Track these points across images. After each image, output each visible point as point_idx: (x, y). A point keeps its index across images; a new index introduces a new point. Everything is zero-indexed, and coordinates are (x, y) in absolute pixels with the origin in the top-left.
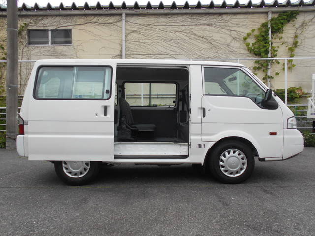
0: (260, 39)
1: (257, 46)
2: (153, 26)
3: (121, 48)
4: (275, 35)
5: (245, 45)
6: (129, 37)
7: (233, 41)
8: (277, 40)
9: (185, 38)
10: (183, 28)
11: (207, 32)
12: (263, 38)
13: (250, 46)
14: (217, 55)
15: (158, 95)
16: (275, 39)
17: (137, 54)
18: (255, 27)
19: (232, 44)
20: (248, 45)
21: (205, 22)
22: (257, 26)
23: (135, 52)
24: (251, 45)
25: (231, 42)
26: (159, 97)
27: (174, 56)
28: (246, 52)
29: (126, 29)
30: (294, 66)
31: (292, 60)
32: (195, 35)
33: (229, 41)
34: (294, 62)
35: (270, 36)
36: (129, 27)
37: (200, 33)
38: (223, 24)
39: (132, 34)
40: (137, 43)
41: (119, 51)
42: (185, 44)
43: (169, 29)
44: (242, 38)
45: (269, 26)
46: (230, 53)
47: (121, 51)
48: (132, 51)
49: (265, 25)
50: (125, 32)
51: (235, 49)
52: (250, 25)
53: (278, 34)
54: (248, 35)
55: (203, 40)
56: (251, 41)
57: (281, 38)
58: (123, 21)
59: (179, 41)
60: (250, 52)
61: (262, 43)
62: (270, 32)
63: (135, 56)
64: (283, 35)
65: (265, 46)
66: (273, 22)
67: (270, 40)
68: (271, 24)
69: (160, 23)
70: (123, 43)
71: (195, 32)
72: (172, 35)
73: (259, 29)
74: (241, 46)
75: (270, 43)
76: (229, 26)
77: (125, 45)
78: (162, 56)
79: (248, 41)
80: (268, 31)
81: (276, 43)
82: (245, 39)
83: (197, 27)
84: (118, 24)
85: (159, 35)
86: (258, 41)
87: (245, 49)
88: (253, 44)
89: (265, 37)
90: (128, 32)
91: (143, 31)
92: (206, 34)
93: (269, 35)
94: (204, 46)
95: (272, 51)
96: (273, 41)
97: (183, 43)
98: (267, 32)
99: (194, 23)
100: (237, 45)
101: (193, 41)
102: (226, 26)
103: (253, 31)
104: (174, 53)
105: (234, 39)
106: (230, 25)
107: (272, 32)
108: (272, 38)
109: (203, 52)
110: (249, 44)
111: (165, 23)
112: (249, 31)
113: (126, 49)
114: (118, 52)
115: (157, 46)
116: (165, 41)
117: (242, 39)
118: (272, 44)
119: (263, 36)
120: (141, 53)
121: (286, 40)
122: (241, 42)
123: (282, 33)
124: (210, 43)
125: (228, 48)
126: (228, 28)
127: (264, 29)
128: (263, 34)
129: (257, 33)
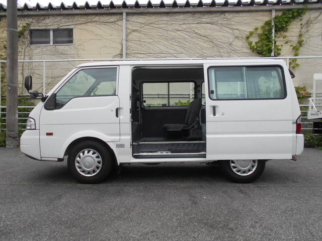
0: (263, 38)
1: (259, 45)
2: (154, 25)
3: (122, 47)
4: (279, 33)
5: (247, 44)
6: (130, 37)
7: (236, 41)
8: (281, 39)
9: (187, 37)
10: (184, 26)
11: (208, 31)
12: (266, 37)
13: (252, 45)
14: (219, 54)
15: (159, 95)
16: (279, 37)
17: (137, 53)
18: (258, 25)
19: (234, 43)
20: (250, 44)
21: (208, 20)
22: (260, 24)
23: (136, 52)
24: (254, 44)
25: (233, 41)
26: (160, 96)
27: (175, 55)
28: (249, 51)
29: (126, 28)
30: (297, 65)
31: (296, 59)
32: (196, 33)
33: (231, 40)
34: (298, 62)
35: (273, 35)
36: (130, 27)
37: (202, 32)
38: (225, 22)
39: (133, 33)
40: (138, 42)
41: (120, 50)
42: (187, 43)
43: (170, 28)
44: (244, 36)
45: (273, 24)
46: (233, 52)
47: (122, 50)
48: (133, 50)
49: (268, 23)
50: (126, 31)
51: (237, 48)
52: (253, 23)
53: (282, 32)
54: (251, 34)
55: (205, 38)
56: (254, 40)
57: (285, 37)
58: (124, 20)
59: (180, 40)
60: (253, 51)
61: (264, 41)
62: (273, 31)
63: (136, 55)
64: (287, 34)
65: (268, 45)
66: (276, 20)
67: (273, 39)
68: (275, 22)
69: (161, 22)
70: (124, 42)
71: (196, 31)
72: (173, 34)
73: (263, 27)
74: (244, 45)
75: (273, 42)
76: (232, 25)
77: (126, 45)
78: (163, 55)
79: (251, 39)
80: (272, 29)
81: (280, 42)
82: (248, 38)
83: (199, 26)
84: (119, 23)
85: (160, 34)
86: (262, 40)
87: (247, 48)
88: (256, 43)
89: (268, 35)
90: (129, 31)
91: (145, 30)
92: (208, 33)
93: (272, 33)
94: (205, 45)
95: (276, 50)
96: (277, 39)
97: (184, 43)
98: (270, 31)
99: (196, 22)
100: (240, 44)
101: (194, 40)
102: (229, 25)
103: (256, 29)
104: (175, 52)
105: (236, 37)
106: (233, 23)
107: (276, 31)
108: (275, 37)
109: (204, 51)
110: (252, 43)
111: (166, 22)
112: (252, 30)
113: (126, 48)
114: (118, 52)
115: (158, 46)
116: (167, 40)
117: (245, 38)
118: (275, 43)
119: (266, 35)
120: (141, 52)
121: (290, 39)
122: (244, 41)
123: (286, 31)
124: (212, 42)
125: (230, 47)
126: (230, 26)
127: (267, 28)
128: (267, 33)
129: (260, 31)
